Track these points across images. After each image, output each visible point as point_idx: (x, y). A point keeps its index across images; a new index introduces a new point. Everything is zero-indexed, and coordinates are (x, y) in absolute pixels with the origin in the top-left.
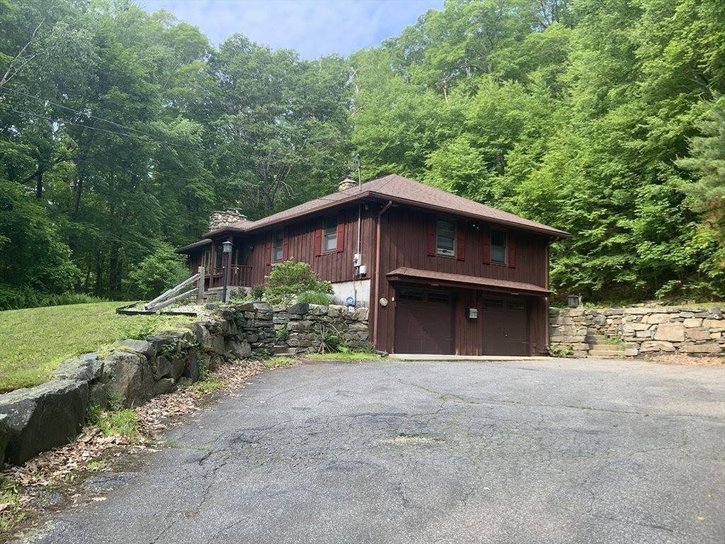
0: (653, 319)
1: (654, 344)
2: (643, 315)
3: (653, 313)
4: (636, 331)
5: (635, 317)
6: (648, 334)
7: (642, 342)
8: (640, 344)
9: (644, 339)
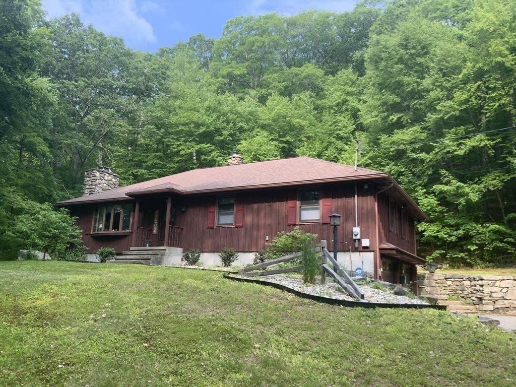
0: (504, 284)
1: (506, 302)
2: (496, 281)
3: (503, 280)
4: (491, 292)
5: (490, 282)
6: (501, 295)
7: (497, 300)
8: (495, 302)
9: (498, 299)
